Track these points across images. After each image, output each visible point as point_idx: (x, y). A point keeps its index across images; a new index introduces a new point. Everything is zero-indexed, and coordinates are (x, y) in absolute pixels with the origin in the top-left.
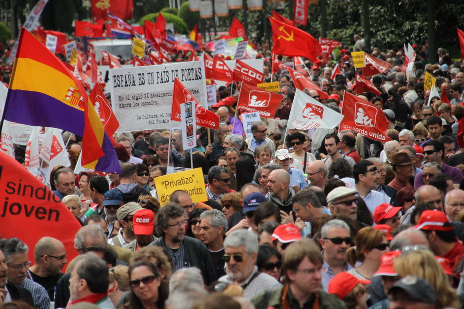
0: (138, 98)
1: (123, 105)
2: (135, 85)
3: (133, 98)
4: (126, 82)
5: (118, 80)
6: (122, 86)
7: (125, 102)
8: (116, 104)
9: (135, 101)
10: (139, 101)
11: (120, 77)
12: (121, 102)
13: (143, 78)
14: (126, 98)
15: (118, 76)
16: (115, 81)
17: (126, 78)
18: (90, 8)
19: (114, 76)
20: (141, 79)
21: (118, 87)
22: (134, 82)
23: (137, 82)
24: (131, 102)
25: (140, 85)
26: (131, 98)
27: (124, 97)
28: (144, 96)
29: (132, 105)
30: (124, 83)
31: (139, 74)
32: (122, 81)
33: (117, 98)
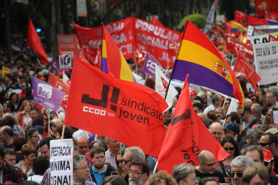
0: (272, 62)
1: (263, 67)
2: (270, 54)
3: (269, 63)
4: (264, 53)
5: (259, 52)
6: (262, 55)
7: (264, 65)
8: (258, 67)
9: (271, 64)
10: (273, 64)
11: (260, 50)
12: (262, 66)
13: (275, 50)
14: (265, 63)
15: (259, 49)
16: (257, 52)
17: (264, 50)
18: (255, 7)
19: (257, 49)
20: (274, 50)
21: (259, 56)
22: (269, 52)
23: (271, 52)
24: (268, 65)
25: (273, 54)
26: (267, 62)
27: (263, 62)
28: (276, 61)
29: (269, 67)
30: (263, 54)
31: (272, 47)
32: (262, 52)
33: (259, 63)
